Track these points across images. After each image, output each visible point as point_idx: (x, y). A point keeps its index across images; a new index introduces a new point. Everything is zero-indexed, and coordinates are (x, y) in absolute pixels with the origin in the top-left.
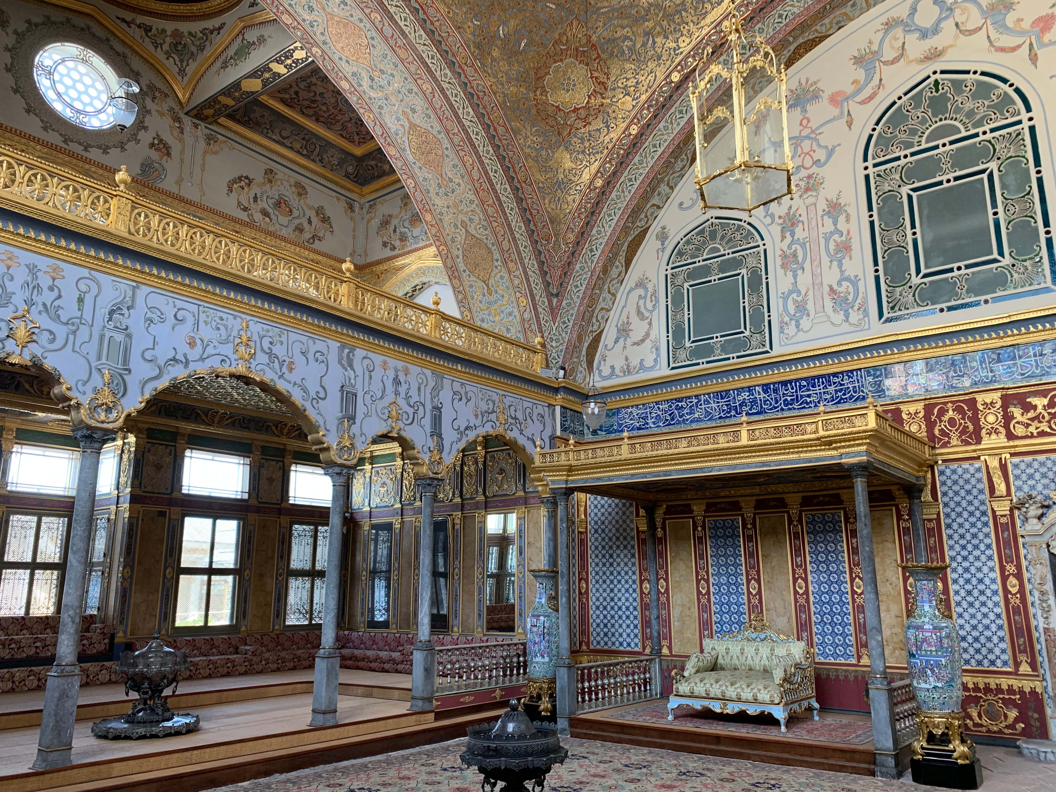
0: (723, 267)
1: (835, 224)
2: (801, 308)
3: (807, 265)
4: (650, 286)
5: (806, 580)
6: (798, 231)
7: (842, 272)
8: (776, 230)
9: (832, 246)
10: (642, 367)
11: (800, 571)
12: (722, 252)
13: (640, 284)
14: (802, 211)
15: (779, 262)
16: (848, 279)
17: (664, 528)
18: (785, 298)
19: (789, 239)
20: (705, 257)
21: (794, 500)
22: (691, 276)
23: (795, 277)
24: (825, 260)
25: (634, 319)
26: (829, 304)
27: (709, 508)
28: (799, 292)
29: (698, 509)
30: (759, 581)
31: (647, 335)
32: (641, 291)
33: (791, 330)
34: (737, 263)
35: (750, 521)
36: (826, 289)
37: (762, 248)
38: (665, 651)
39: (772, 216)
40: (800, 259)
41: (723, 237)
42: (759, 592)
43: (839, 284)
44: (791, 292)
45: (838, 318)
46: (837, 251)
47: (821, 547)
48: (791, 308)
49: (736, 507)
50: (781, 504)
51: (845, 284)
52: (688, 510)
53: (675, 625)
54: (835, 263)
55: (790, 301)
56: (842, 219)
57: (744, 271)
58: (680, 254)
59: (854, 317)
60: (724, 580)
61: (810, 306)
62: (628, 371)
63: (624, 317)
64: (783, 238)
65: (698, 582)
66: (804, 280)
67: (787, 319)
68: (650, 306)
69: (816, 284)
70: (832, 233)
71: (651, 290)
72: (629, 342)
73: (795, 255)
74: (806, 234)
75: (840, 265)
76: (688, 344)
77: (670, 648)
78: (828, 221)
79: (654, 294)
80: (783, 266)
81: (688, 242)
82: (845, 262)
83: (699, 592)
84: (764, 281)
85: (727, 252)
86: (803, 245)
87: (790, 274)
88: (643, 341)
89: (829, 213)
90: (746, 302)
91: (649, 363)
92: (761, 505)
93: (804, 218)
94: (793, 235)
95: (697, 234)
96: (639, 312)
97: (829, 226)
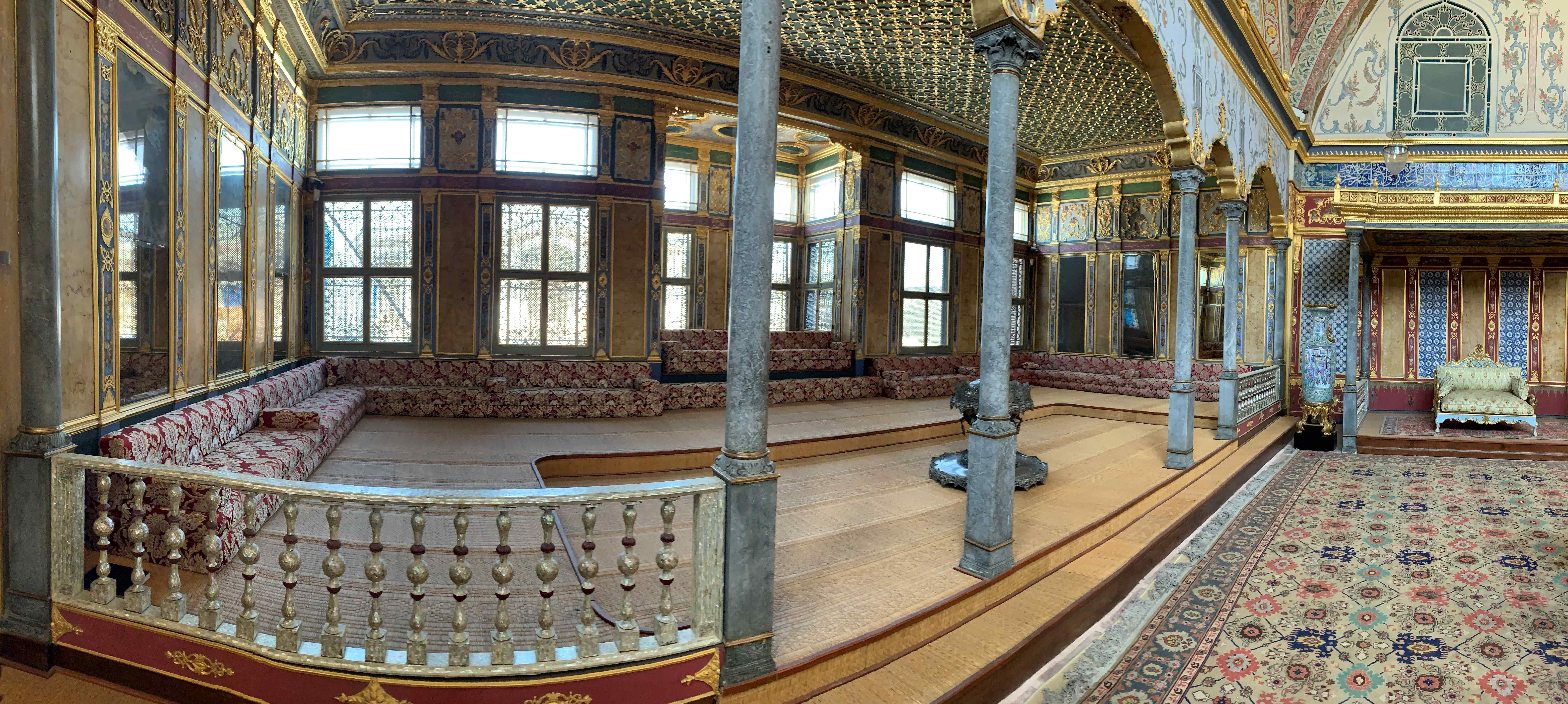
0: (1452, 50)
1: (1551, 37)
2: (1516, 102)
3: (1525, 67)
4: (1380, 51)
5: (1496, 321)
6: (1521, 34)
7: (1552, 80)
8: (1502, 29)
9: (1547, 56)
10: (1368, 127)
11: (1492, 315)
12: (1452, 37)
13: (1370, 47)
14: (1526, 18)
15: (1500, 58)
16: (1556, 87)
17: (1379, 276)
18: (1504, 92)
19: (1512, 41)
20: (1435, 37)
21: (1494, 260)
22: (1421, 50)
23: (1514, 75)
24: (1540, 66)
25: (1361, 78)
26: (1539, 105)
27: (1423, 261)
28: (1516, 90)
29: (1413, 262)
30: (1458, 321)
31: (1374, 98)
32: (1370, 54)
33: (1506, 120)
34: (1465, 51)
35: (1456, 274)
36: (1538, 93)
37: (1488, 43)
38: (1373, 375)
39: (1500, 15)
40: (1520, 61)
41: (1453, 23)
42: (1458, 330)
43: (1549, 89)
44: (1509, 88)
45: (1545, 118)
46: (1551, 61)
47: (1511, 297)
48: (1508, 102)
49: (1445, 261)
50: (1483, 262)
51: (1554, 91)
52: (1403, 262)
53: (1384, 354)
54: (1547, 72)
55: (1508, 96)
56: (1557, 35)
57: (1470, 59)
58: (1412, 27)
59: (1556, 120)
60: (1429, 319)
61: (1524, 104)
62: (1353, 128)
63: (1351, 76)
64: (1507, 38)
65: (1408, 321)
66: (1521, 80)
67: (1503, 110)
68: (1378, 70)
69: (1531, 86)
70: (1548, 45)
71: (1380, 55)
72: (1355, 101)
73: (1515, 56)
74: (1526, 40)
75: (1551, 75)
76: (1414, 115)
77: (1378, 373)
78: (1546, 34)
79: (1384, 59)
80: (1505, 63)
81: (1420, 18)
82: (1556, 72)
83: (1408, 329)
84: (1487, 73)
85: (1456, 38)
86: (1523, 50)
87: (1510, 72)
88: (1369, 103)
89: (1547, 26)
90: (1469, 88)
91: (1375, 125)
92: (1467, 262)
93: (1527, 25)
94: (1516, 38)
95: (1430, 13)
96: (1366, 73)
97: (1546, 39)
